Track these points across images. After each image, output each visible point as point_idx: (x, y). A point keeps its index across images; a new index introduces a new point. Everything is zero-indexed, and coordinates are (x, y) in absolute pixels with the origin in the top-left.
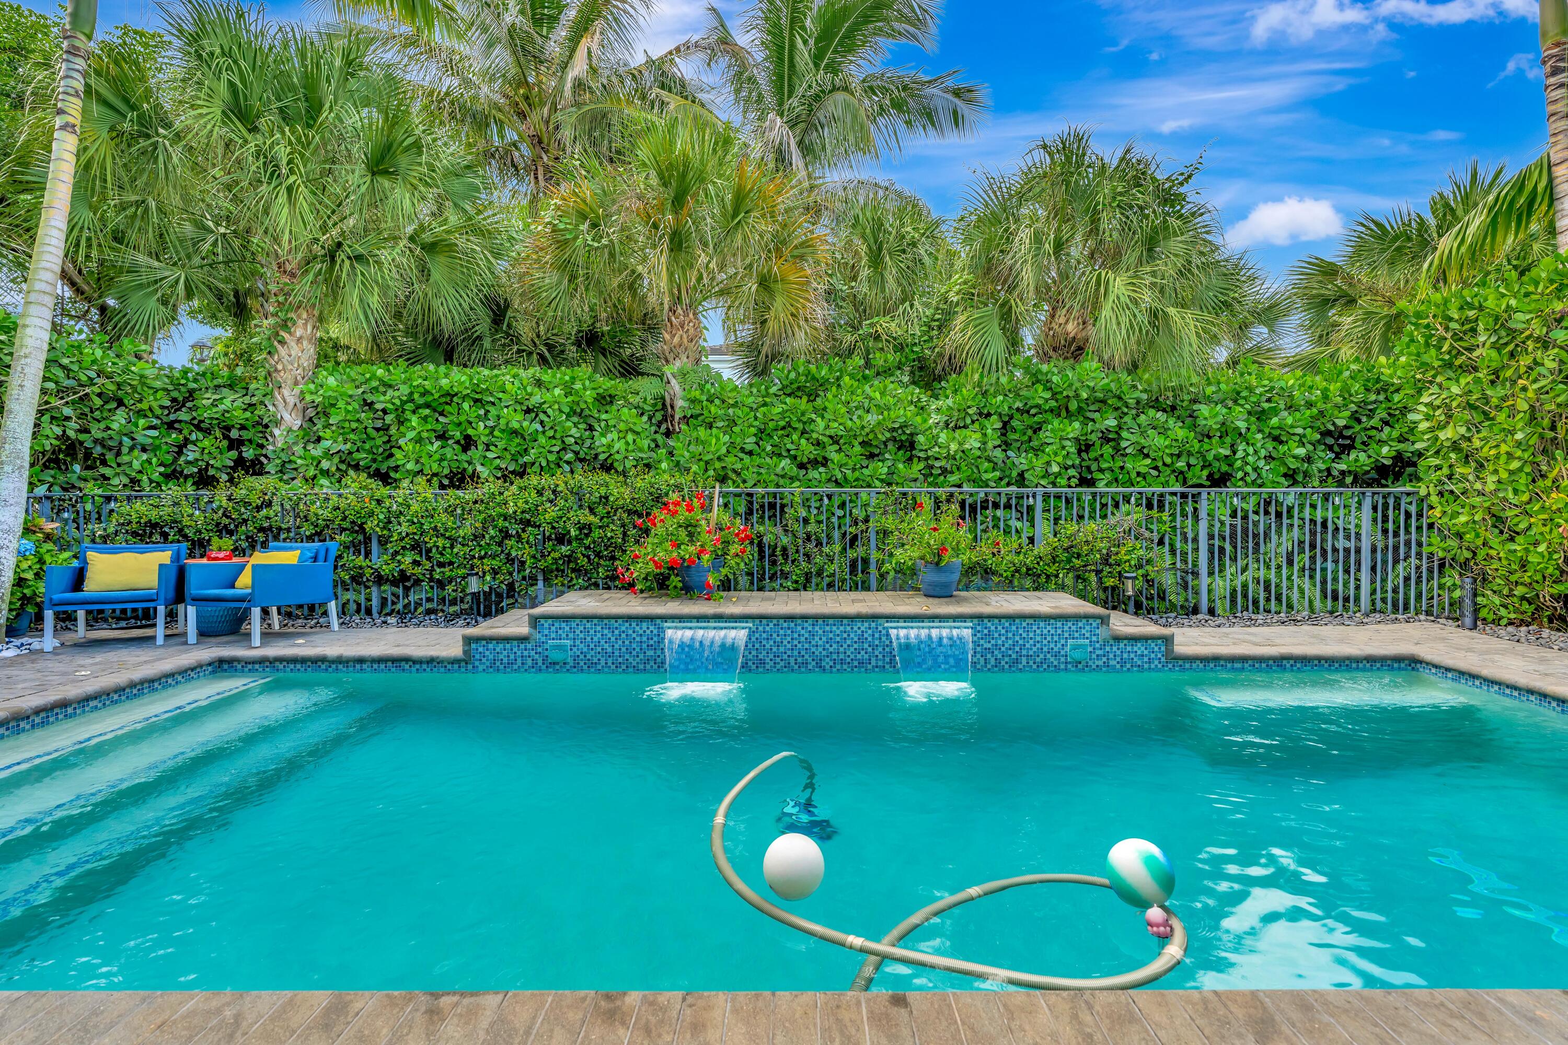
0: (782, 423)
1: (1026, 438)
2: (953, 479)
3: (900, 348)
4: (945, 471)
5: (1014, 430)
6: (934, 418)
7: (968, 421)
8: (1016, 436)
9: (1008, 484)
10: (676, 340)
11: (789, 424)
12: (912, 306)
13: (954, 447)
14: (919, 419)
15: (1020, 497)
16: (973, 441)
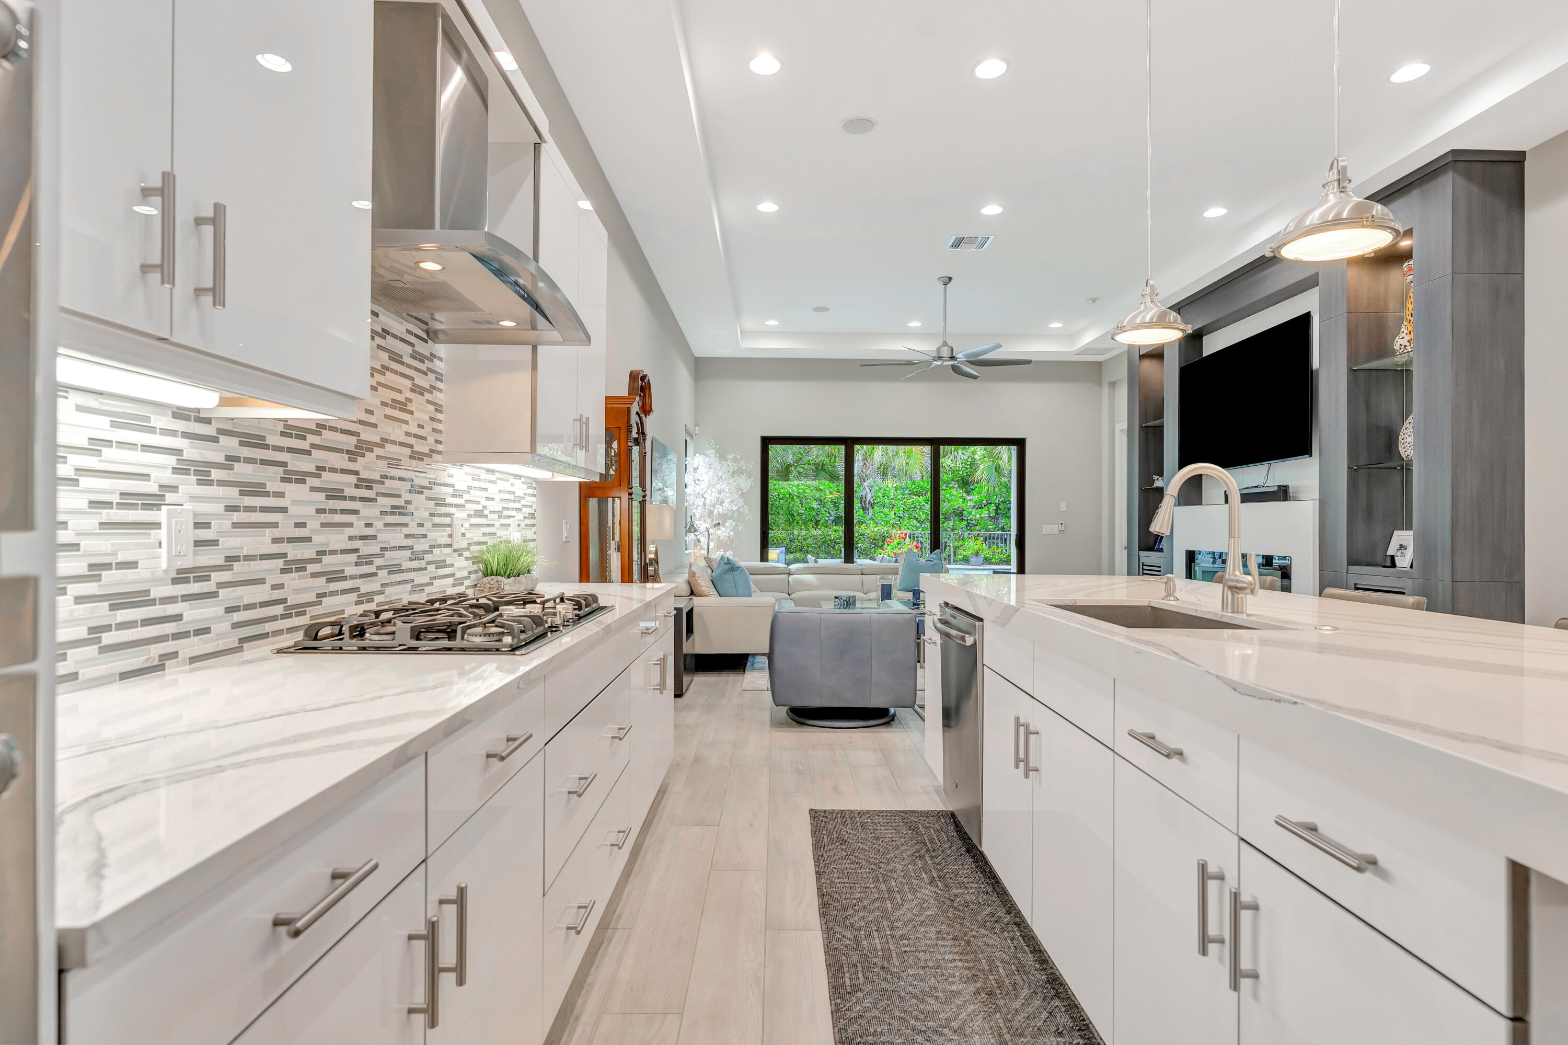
0: (912, 506)
1: (1005, 512)
2: (977, 528)
3: (953, 472)
4: (975, 525)
5: (1000, 509)
6: (970, 503)
7: (983, 506)
8: (1001, 511)
9: (998, 530)
10: (868, 472)
11: (915, 506)
12: (957, 453)
13: (978, 516)
14: (964, 505)
15: (1002, 535)
16: (985, 513)
